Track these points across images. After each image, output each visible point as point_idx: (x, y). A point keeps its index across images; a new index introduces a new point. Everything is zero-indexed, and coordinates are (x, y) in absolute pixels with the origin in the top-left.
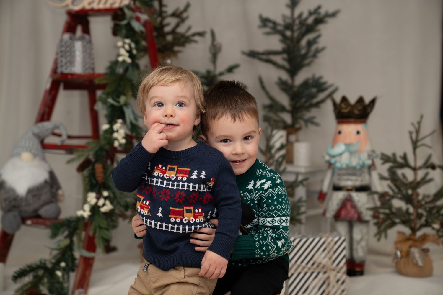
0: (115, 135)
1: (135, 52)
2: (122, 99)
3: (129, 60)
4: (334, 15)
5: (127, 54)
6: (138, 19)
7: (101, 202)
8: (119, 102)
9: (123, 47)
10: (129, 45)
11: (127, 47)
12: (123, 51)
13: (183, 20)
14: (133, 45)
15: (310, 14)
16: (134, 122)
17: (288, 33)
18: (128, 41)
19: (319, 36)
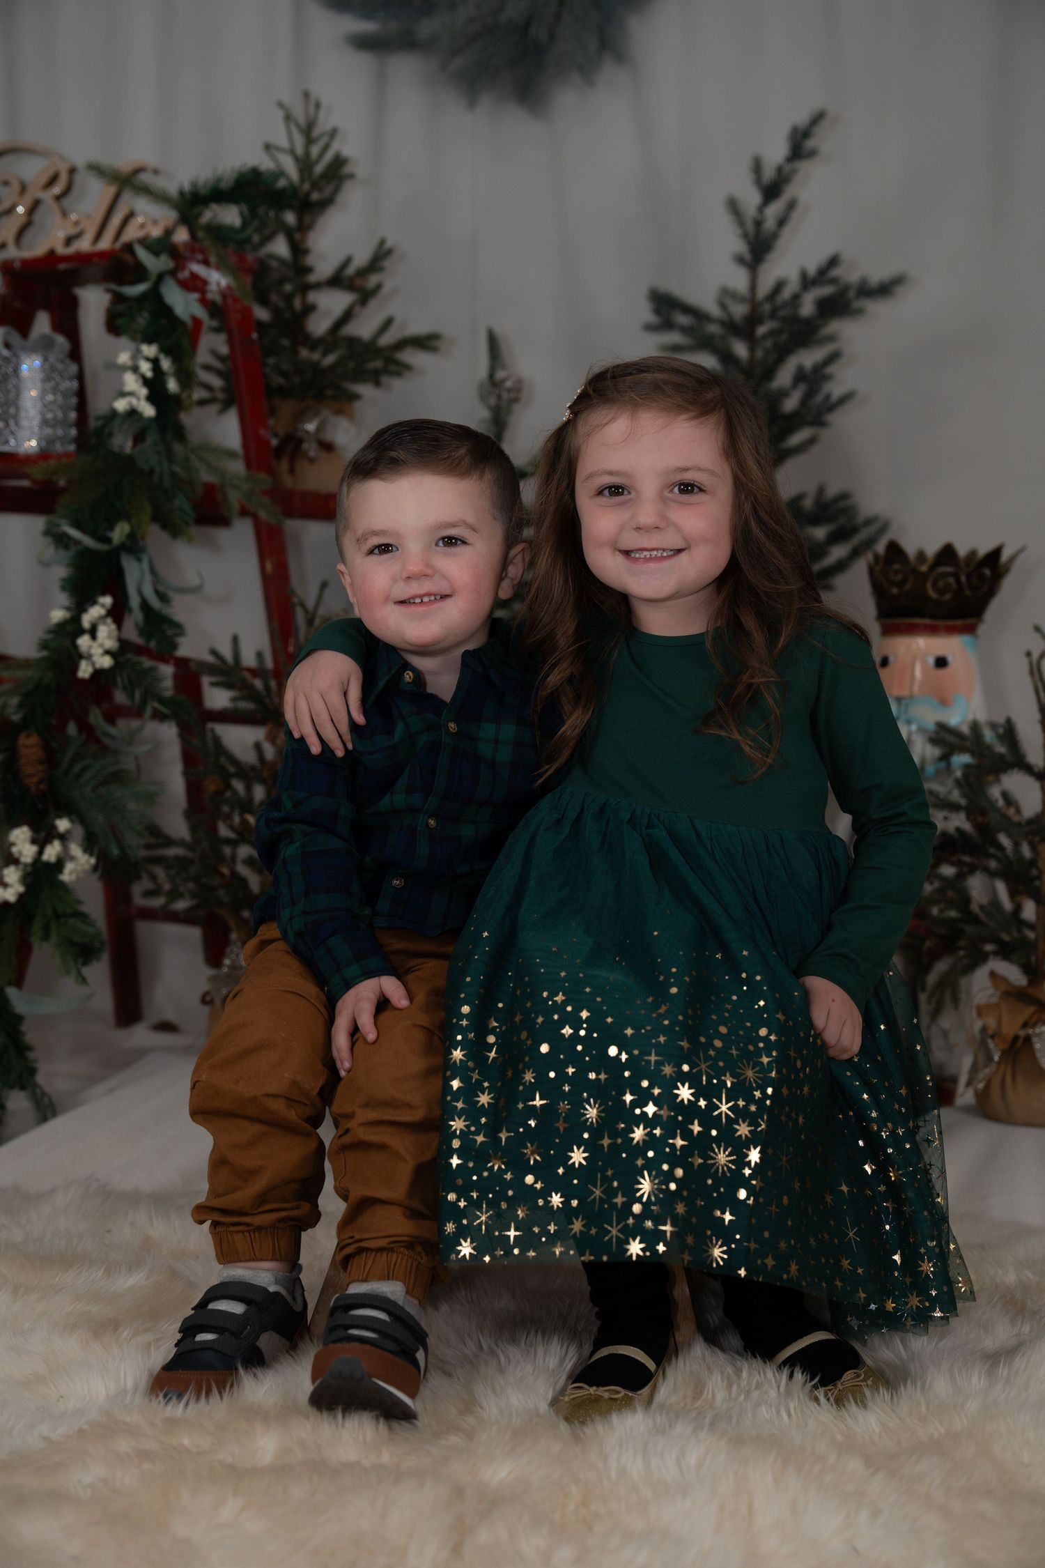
0: (84, 642)
1: (172, 385)
2: (120, 532)
3: (149, 411)
4: (885, 290)
5: (144, 392)
6: (195, 285)
7: (52, 852)
8: (107, 540)
9: (135, 369)
10: (155, 362)
11: (145, 367)
12: (131, 382)
13: (365, 296)
14: (166, 364)
15: (807, 282)
16: (155, 603)
17: (740, 350)
18: (150, 350)
19: (834, 357)
